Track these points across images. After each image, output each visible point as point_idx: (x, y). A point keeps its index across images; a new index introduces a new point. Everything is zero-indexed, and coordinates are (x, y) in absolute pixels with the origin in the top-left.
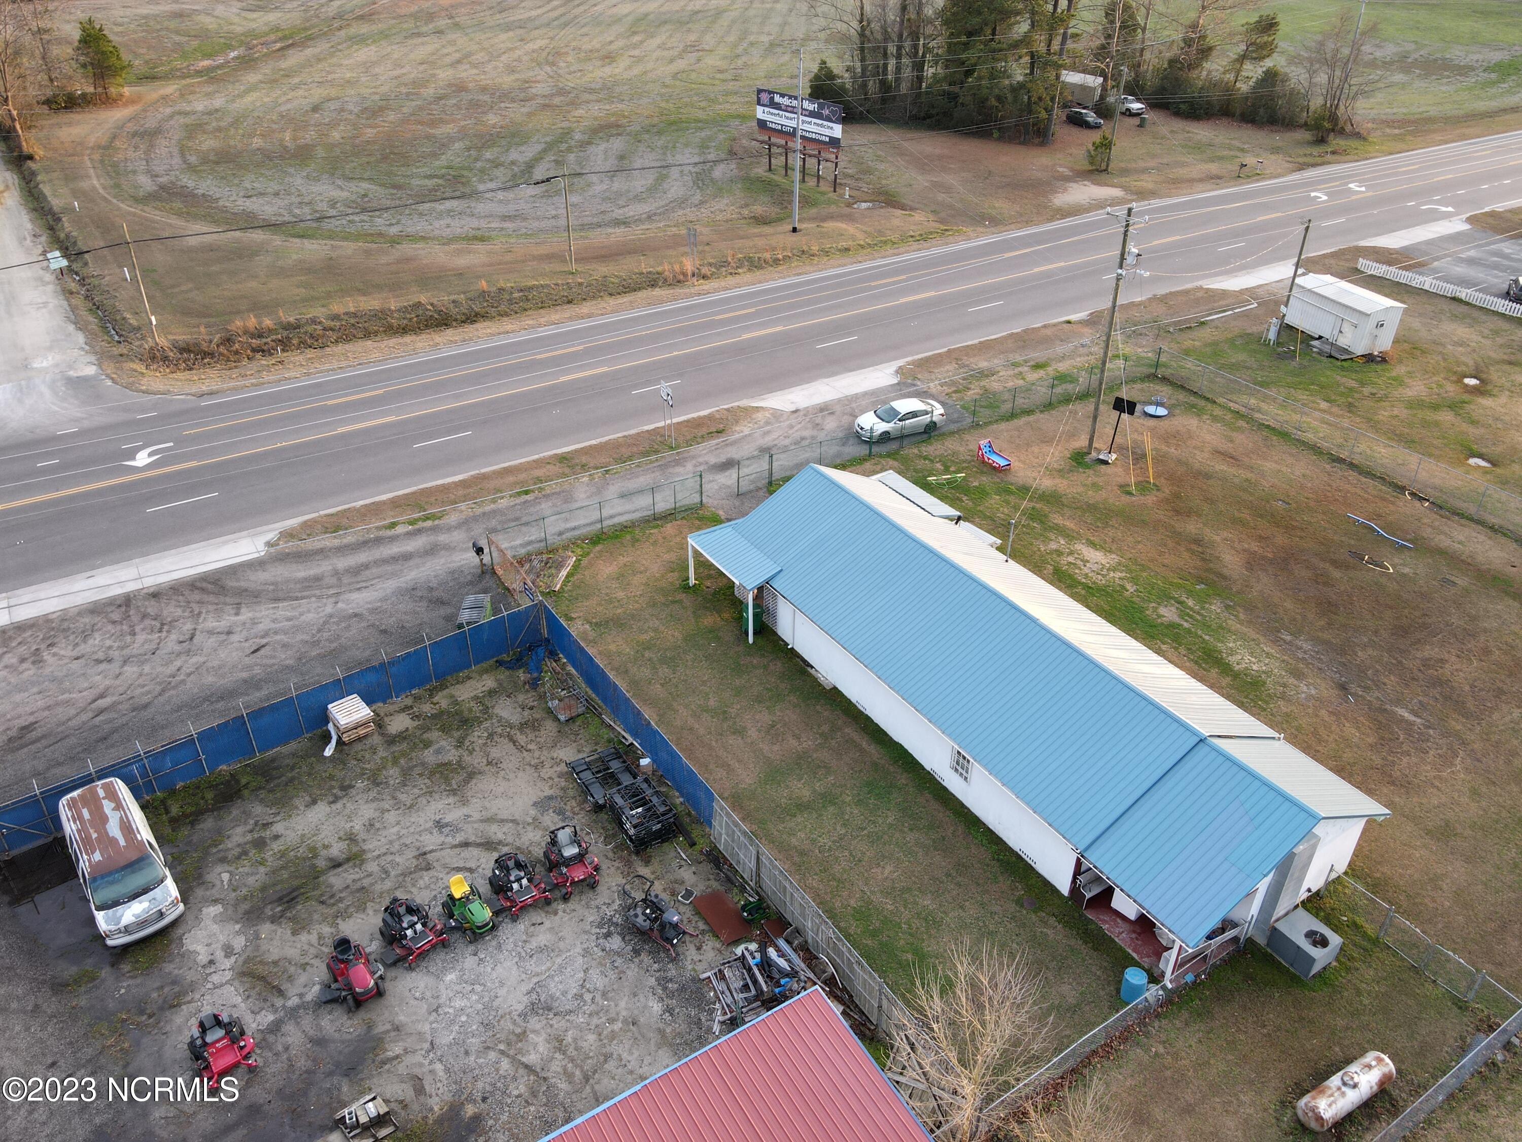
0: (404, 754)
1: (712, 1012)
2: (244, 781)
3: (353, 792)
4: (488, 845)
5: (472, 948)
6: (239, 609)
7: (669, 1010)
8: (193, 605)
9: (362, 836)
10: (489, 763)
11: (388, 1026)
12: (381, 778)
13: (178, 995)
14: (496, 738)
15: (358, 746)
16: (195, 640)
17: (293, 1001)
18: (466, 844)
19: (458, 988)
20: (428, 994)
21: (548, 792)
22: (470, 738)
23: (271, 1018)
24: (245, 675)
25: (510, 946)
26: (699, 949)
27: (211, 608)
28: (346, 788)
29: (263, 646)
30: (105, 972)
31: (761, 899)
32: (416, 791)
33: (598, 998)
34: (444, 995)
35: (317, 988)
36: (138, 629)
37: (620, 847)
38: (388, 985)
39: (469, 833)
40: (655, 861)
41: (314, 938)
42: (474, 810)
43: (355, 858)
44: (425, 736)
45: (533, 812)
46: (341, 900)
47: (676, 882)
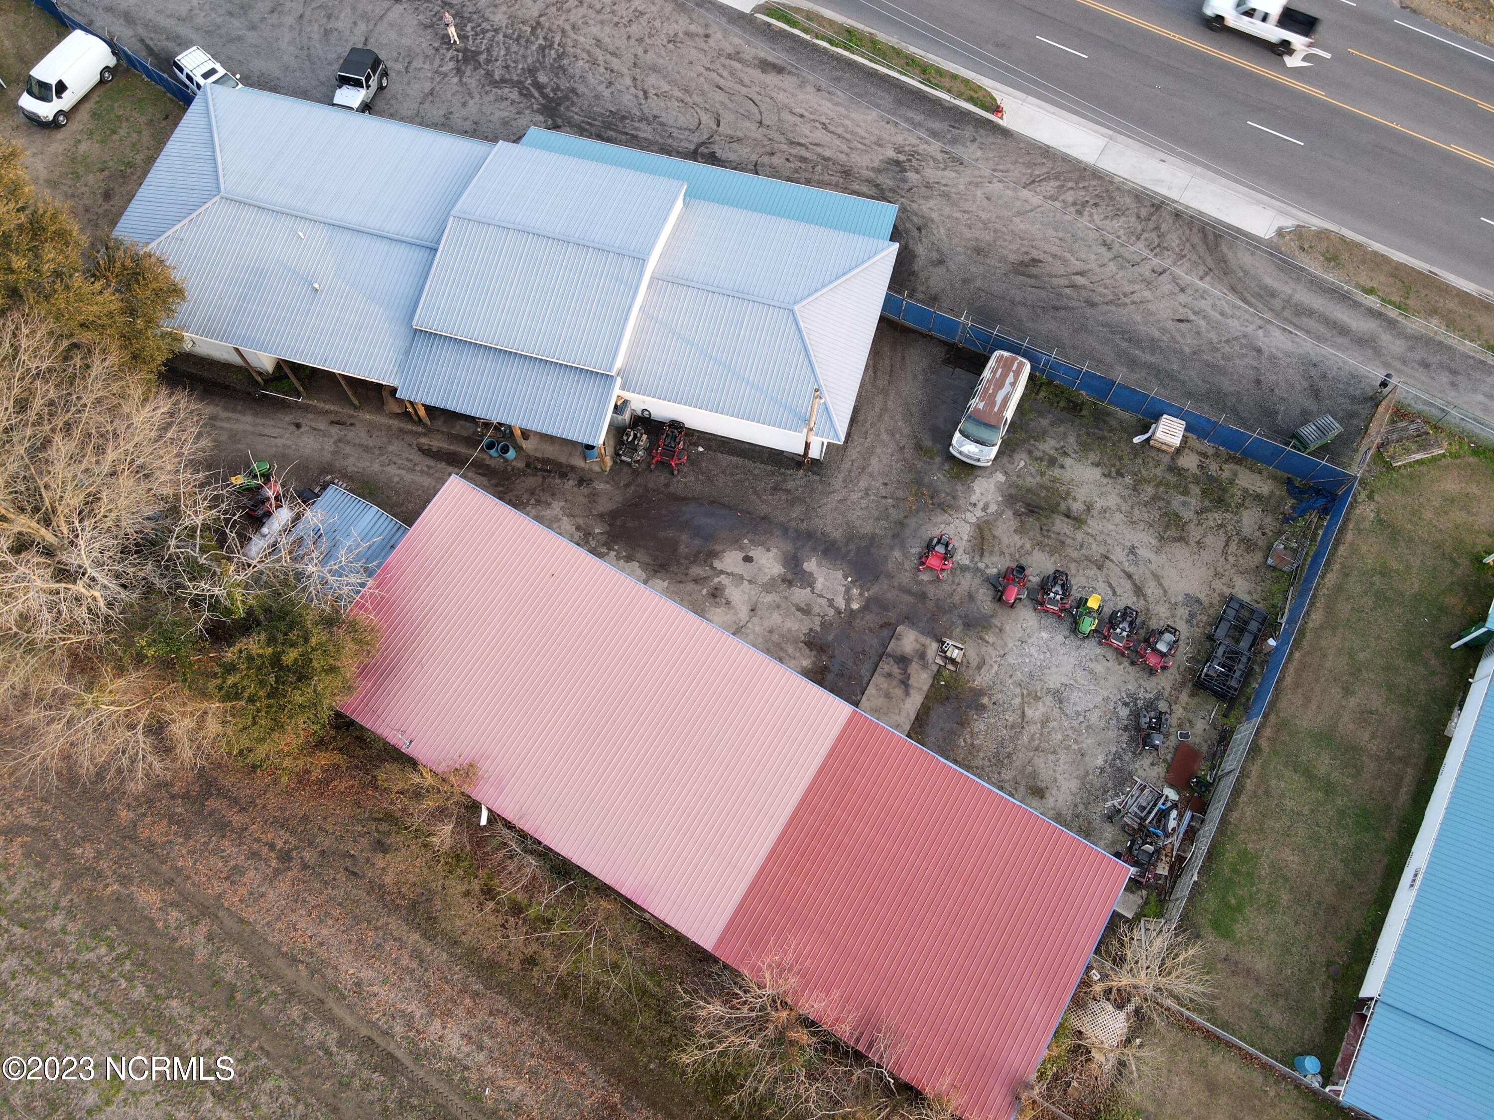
0: (1167, 485)
1: (1117, 795)
2: (1084, 413)
3: (1120, 480)
4: (1139, 591)
5: (1068, 633)
6: (1207, 274)
7: (1102, 770)
8: (1188, 245)
9: (1094, 512)
10: (1198, 543)
11: (999, 625)
12: (1140, 487)
13: (949, 506)
14: (1222, 530)
15: (1153, 454)
16: (1160, 278)
17: (981, 565)
18: (1129, 576)
19: (1041, 643)
20: (1028, 631)
21: (1202, 597)
22: (1209, 515)
23: (967, 562)
24: (1157, 334)
25: (1083, 654)
26: (1152, 764)
27: (1195, 257)
28: (1120, 474)
29: (1188, 321)
30: (938, 460)
31: (1212, 784)
32: (1146, 515)
33: (1084, 725)
34: (1033, 640)
35: (995, 571)
36: (1145, 235)
37: (1191, 670)
38: (1019, 606)
39: (1138, 572)
40: (1196, 699)
41: (1020, 543)
42: (1157, 561)
43: (1078, 521)
44: (1191, 485)
45: (1180, 599)
46: (1049, 537)
47: (1190, 722)
